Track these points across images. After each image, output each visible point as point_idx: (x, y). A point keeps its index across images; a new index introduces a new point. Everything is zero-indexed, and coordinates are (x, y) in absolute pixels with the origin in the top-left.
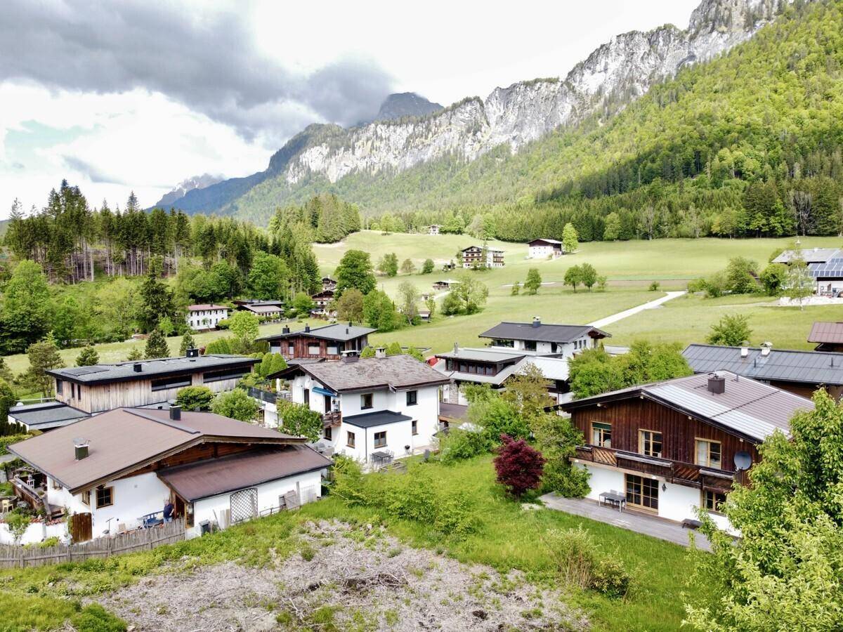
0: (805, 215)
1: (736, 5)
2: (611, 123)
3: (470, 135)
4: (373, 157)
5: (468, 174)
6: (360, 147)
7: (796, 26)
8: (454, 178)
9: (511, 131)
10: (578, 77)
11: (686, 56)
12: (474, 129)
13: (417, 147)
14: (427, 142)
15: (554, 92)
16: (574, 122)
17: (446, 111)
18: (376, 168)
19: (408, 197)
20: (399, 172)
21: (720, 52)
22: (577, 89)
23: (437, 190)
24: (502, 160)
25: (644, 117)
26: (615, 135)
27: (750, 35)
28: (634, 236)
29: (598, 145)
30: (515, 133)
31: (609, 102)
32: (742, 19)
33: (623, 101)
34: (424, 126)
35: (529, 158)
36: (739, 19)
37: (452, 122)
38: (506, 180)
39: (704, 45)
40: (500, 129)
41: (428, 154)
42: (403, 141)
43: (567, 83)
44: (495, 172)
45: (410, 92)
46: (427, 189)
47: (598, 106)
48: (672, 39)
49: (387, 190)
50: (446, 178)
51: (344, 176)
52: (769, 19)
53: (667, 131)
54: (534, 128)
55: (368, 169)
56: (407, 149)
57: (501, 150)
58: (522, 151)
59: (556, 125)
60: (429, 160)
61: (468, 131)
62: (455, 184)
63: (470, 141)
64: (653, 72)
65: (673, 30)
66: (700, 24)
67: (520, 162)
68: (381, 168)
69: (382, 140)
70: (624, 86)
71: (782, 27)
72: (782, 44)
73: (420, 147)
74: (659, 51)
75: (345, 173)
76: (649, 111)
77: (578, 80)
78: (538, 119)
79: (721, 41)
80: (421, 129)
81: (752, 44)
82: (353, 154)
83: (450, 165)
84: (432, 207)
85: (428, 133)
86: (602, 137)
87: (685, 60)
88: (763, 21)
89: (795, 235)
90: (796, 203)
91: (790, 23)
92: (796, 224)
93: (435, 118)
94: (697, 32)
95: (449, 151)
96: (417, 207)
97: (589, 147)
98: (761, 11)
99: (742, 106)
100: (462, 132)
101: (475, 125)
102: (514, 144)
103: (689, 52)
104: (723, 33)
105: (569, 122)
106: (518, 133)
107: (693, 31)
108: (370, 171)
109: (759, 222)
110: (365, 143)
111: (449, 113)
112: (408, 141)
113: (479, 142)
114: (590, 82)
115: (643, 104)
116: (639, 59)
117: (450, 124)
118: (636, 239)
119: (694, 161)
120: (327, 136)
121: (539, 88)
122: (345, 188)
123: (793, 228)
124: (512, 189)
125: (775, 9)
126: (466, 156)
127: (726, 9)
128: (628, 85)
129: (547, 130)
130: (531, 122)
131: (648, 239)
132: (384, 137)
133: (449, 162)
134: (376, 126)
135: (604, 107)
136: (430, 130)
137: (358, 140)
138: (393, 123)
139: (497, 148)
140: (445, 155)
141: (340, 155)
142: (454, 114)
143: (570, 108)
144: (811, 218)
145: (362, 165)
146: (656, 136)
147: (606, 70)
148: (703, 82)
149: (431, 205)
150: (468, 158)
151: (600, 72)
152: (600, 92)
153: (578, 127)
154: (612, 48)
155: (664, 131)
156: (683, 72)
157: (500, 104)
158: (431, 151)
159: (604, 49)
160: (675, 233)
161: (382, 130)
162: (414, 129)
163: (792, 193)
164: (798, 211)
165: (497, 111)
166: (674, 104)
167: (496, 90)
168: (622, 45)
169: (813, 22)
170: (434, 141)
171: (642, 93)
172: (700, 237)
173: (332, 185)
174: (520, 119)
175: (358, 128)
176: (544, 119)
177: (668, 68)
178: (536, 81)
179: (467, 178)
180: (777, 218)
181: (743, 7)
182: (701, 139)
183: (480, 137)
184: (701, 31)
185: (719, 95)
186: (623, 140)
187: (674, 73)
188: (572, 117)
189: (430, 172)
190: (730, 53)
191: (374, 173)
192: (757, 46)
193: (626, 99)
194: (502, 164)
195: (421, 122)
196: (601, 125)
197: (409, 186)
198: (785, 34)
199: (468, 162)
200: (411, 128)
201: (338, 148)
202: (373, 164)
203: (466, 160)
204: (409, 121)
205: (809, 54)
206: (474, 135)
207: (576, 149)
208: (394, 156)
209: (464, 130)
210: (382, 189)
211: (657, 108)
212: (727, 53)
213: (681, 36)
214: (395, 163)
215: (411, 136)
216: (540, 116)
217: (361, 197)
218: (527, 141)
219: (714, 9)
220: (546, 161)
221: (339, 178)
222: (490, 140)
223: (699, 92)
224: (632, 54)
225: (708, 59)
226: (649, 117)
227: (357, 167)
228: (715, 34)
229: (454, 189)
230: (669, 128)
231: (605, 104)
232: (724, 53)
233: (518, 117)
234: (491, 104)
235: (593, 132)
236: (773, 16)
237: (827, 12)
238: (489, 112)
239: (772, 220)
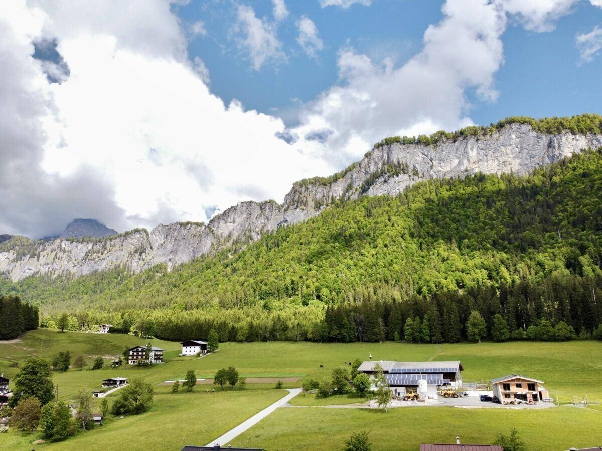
0: (361, 328)
1: (309, 195)
2: (237, 256)
3: (137, 255)
4: (55, 264)
5: (133, 283)
6: (44, 256)
7: (342, 212)
8: (122, 285)
9: (168, 255)
10: (216, 225)
11: (282, 220)
12: (141, 251)
13: (93, 259)
14: (102, 257)
15: (199, 232)
16: (212, 253)
17: (120, 236)
18: (57, 274)
19: (82, 298)
20: (76, 277)
21: (302, 221)
22: (215, 232)
23: (107, 294)
24: (160, 275)
25: (258, 255)
26: (240, 264)
27: (318, 213)
28: (257, 339)
29: (229, 270)
30: (171, 256)
31: (236, 242)
32: (313, 204)
33: (245, 243)
34: (101, 245)
35: (181, 275)
36: (311, 204)
37: (124, 244)
38: (163, 290)
39: (292, 215)
40: (160, 253)
41: (102, 266)
42: (82, 255)
43: (209, 227)
44: (155, 283)
45: (92, 219)
46: (99, 292)
47: (229, 244)
48: (274, 209)
49: (64, 291)
50: (115, 285)
51: (26, 278)
52: (327, 206)
53: (273, 266)
54: (184, 254)
55: (49, 273)
56: (85, 261)
57: (159, 268)
58: (175, 270)
59: (200, 253)
60: (103, 271)
61: (136, 252)
62: (122, 290)
63: (136, 259)
64: (263, 227)
65: (274, 204)
66: (290, 203)
67: (174, 277)
68: (61, 273)
69: (64, 251)
70: (245, 234)
71: (335, 211)
72: (335, 221)
73: (96, 260)
74: (266, 215)
75: (27, 275)
76: (261, 251)
77: (216, 226)
78: (188, 248)
79: (302, 214)
80: (98, 246)
81: (319, 219)
82: (38, 260)
83: (119, 275)
84: (102, 308)
85: (104, 250)
86: (232, 265)
87: (281, 222)
88: (324, 206)
89: (356, 341)
90: (355, 321)
91: (338, 210)
92: (356, 334)
93: (111, 240)
94: (288, 208)
95: (119, 266)
96: (89, 307)
97: (224, 271)
98: (323, 201)
99: (316, 254)
100: (131, 252)
101: (142, 248)
102: (170, 264)
103: (284, 218)
104: (303, 210)
105: (209, 253)
106: (173, 256)
107: (286, 206)
108: (51, 274)
109: (335, 332)
110: (50, 252)
111: (122, 237)
112: (87, 254)
113: (144, 260)
114: (224, 229)
115: (258, 247)
116: (255, 218)
117: (122, 245)
118: (258, 341)
119: (291, 286)
120: (16, 245)
121: (190, 228)
122: (25, 287)
123: (355, 336)
124: (168, 298)
125: (330, 201)
126: (133, 269)
127: (304, 197)
128: (248, 233)
129: (194, 256)
130: (183, 250)
131: (266, 341)
132: (67, 250)
133: (118, 274)
134: (61, 241)
135: (232, 245)
136: (106, 248)
137: (44, 250)
138: (76, 240)
139: (157, 265)
140: (116, 268)
141: (25, 261)
142: (126, 238)
143: (210, 243)
144: (364, 330)
145: (44, 270)
146: (267, 268)
147: (234, 222)
148: (293, 237)
149: (102, 306)
150: (134, 271)
151: (230, 223)
152: (230, 236)
153: (215, 257)
154: (238, 209)
155: (271, 265)
156: (281, 229)
157: (161, 235)
158: (105, 263)
159: (233, 209)
160: (284, 337)
161: (65, 245)
162: (93, 246)
163: (352, 313)
164: (356, 325)
165: (159, 240)
166: (276, 248)
167: (159, 226)
168: (244, 209)
169: (350, 211)
170: (108, 256)
171: (257, 239)
172: (300, 341)
173: (13, 284)
174: (175, 247)
175: (44, 242)
176: (192, 249)
177: (272, 226)
178: (188, 223)
179: (132, 286)
180: (345, 330)
181: (313, 198)
182: (295, 273)
183: (144, 257)
184: (291, 207)
185: (303, 246)
186: (246, 269)
187: (276, 229)
188: (211, 249)
189: (102, 279)
190: (307, 222)
191: (53, 277)
192: (322, 220)
193: (247, 242)
194: (160, 277)
195: (99, 241)
196: (231, 257)
197: (84, 289)
198: (337, 215)
199: (134, 274)
200: (90, 246)
201: (24, 255)
202: (54, 270)
203: (132, 272)
204: (90, 240)
205: (350, 228)
206: (140, 255)
207: (214, 271)
208: (73, 265)
209: (133, 250)
210: (60, 290)
211: (266, 250)
212: (306, 222)
213: (279, 208)
214: (73, 270)
215: (90, 251)
216: (190, 246)
217: (39, 295)
218: (179, 263)
219: (297, 196)
220: (193, 278)
221: (21, 279)
222: (153, 259)
223: (291, 243)
224: (251, 215)
225: (295, 224)
226: (261, 255)
227: (39, 271)
228: (298, 210)
229: (121, 293)
230: (275, 263)
231: (234, 244)
232: (304, 221)
233: (173, 246)
234: (155, 235)
235: (226, 261)
236: (329, 205)
237: (357, 206)
238: (153, 240)
239: (343, 331)
